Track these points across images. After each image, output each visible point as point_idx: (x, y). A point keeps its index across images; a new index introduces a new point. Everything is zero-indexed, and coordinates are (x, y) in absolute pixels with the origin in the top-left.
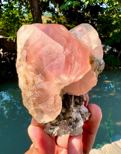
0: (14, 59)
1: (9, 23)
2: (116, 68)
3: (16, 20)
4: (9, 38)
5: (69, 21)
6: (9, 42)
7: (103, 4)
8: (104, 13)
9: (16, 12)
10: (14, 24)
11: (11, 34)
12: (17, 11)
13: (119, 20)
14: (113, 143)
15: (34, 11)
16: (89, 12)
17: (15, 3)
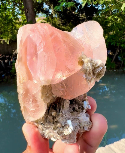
0: (7, 61)
1: (3, 25)
2: (111, 71)
3: (10, 22)
4: (3, 40)
5: (64, 22)
6: (3, 44)
7: (99, 5)
8: (100, 15)
9: (10, 14)
10: (8, 26)
11: (4, 36)
12: (11, 12)
13: (114, 22)
14: (107, 146)
15: (27, 12)
16: (84, 14)
17: (8, 3)
